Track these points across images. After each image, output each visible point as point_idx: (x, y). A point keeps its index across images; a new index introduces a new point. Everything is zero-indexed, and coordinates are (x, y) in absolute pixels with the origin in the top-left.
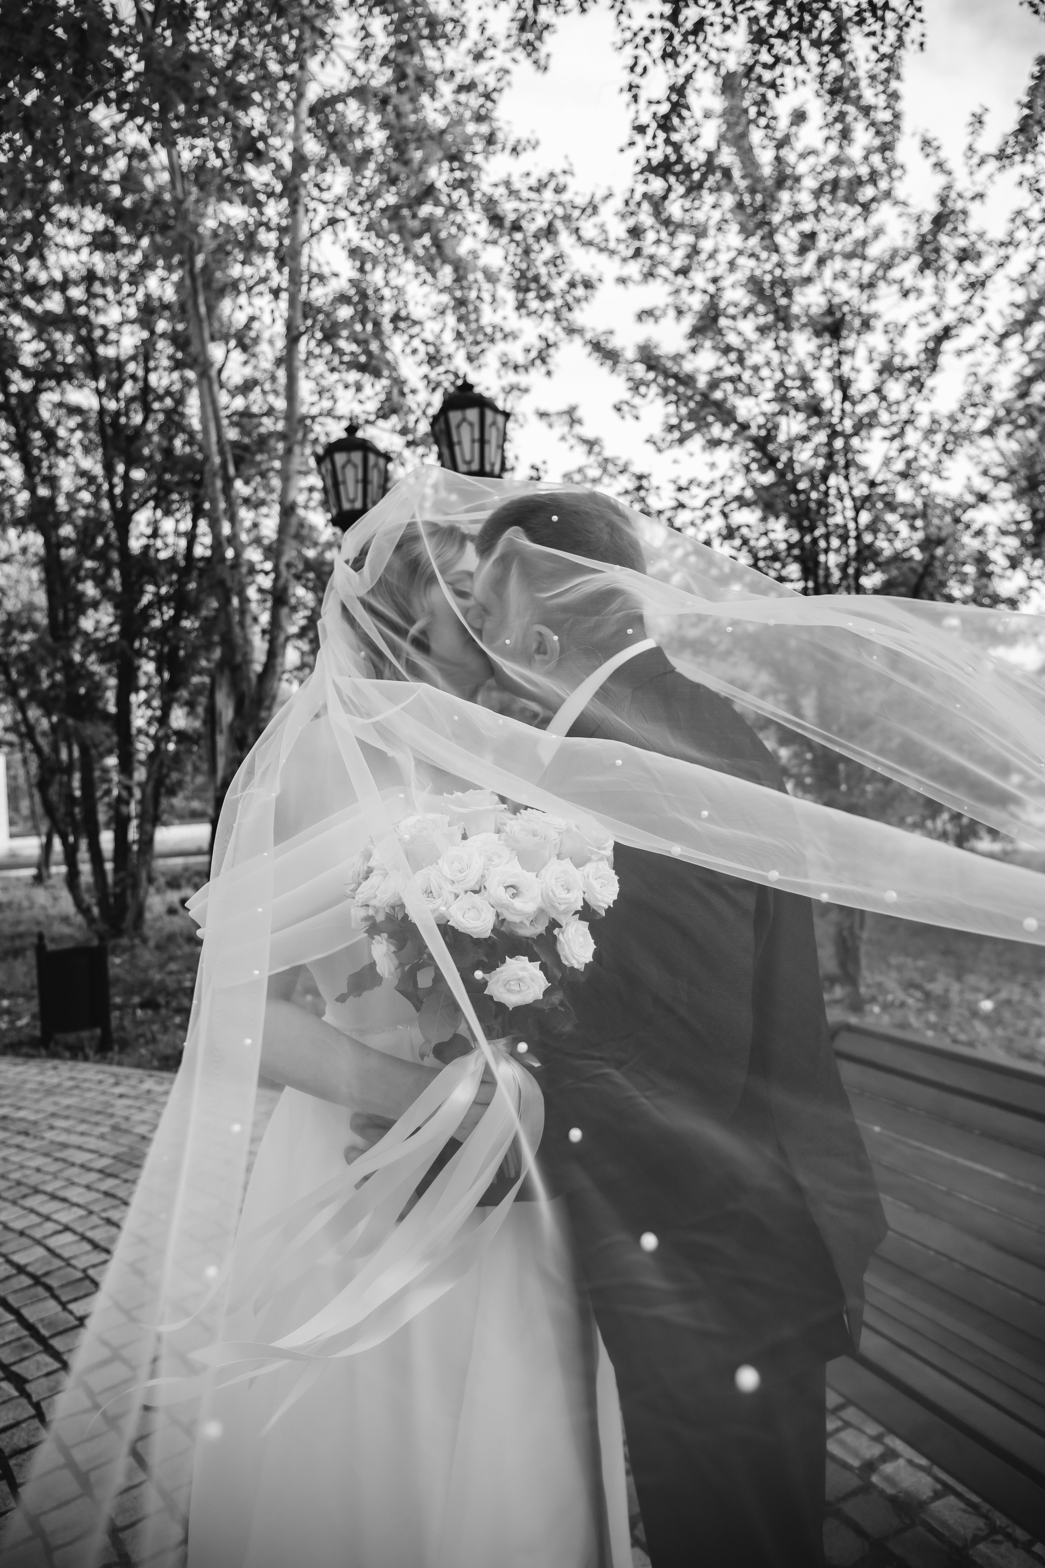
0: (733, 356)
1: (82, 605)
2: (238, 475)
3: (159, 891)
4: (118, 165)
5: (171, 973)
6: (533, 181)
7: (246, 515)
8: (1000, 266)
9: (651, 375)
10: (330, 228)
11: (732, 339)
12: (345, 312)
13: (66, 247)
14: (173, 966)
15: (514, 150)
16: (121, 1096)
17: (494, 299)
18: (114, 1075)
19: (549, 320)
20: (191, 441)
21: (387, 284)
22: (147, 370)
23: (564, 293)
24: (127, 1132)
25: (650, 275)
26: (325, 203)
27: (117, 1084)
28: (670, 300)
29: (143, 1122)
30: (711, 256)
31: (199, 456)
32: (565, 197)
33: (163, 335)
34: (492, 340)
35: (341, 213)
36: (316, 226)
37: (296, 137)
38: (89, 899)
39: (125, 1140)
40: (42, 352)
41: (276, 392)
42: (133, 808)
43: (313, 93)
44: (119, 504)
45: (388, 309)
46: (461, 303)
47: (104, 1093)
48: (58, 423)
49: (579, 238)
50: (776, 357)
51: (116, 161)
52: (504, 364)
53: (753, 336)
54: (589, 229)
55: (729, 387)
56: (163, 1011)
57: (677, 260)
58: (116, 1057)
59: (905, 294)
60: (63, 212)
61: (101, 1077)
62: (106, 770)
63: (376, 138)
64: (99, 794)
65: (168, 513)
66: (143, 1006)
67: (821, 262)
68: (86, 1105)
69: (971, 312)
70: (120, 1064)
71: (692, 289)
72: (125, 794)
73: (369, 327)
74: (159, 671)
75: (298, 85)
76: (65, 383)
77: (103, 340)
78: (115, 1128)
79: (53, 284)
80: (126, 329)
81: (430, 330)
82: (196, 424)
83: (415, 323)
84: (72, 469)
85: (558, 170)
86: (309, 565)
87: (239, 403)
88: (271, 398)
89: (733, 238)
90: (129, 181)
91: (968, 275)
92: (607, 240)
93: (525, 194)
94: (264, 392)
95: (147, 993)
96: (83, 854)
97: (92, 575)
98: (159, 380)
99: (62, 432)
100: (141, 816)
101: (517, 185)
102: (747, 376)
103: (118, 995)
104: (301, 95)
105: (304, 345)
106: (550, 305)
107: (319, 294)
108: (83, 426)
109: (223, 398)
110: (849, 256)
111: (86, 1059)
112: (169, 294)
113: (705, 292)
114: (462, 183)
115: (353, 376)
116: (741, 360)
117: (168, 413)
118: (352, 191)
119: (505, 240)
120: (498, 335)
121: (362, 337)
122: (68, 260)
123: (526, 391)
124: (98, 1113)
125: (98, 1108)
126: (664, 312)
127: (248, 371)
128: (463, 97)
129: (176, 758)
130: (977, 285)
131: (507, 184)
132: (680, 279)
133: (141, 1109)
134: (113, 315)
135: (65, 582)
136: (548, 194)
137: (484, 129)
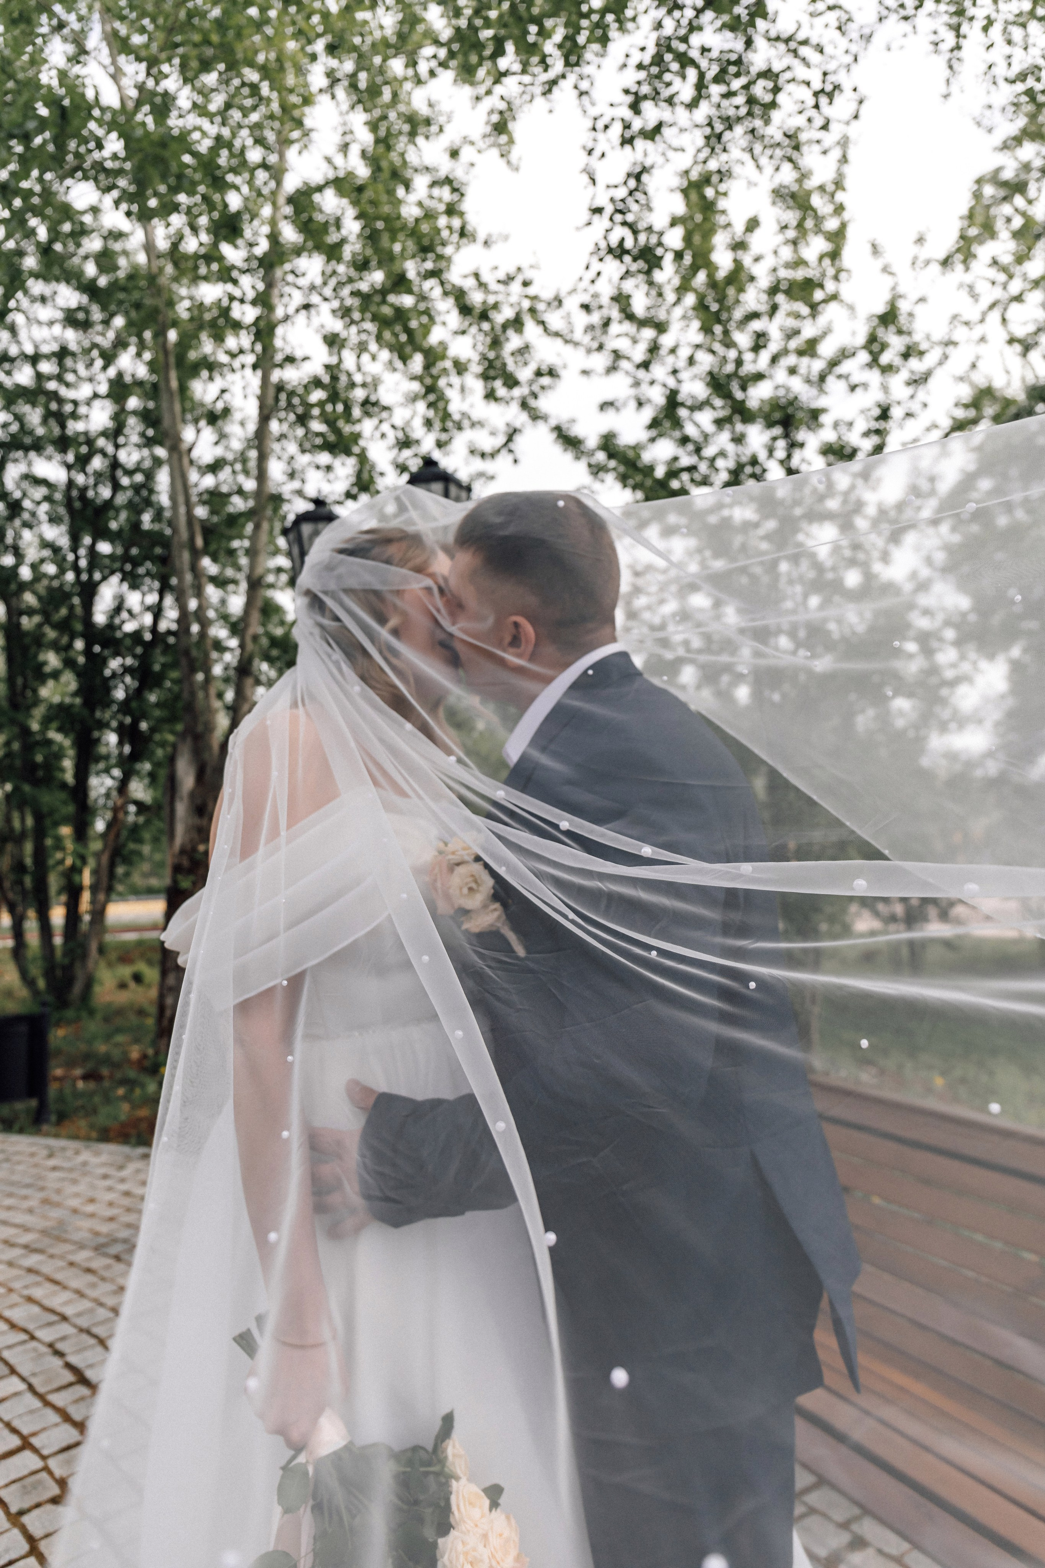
0: (690, 447)
1: (41, 675)
2: (206, 551)
3: (110, 965)
4: (93, 244)
5: (117, 1045)
6: (502, 275)
7: (212, 592)
8: (940, 363)
9: (612, 463)
10: (303, 312)
11: (690, 430)
12: (317, 395)
13: (39, 323)
14: (120, 1038)
15: (486, 243)
16: (54, 1169)
17: (463, 389)
18: (48, 1147)
19: (515, 407)
20: (158, 516)
21: (359, 369)
22: (117, 447)
23: (531, 383)
24: (58, 1205)
25: (612, 369)
26: (299, 288)
27: (51, 1156)
28: (632, 392)
29: (77, 1195)
30: (673, 351)
31: (168, 531)
32: (532, 291)
33: (135, 413)
34: (460, 428)
35: (315, 299)
36: (291, 310)
37: (273, 222)
38: (36, 971)
39: (55, 1214)
40: (10, 424)
41: (246, 472)
42: (87, 878)
43: (291, 183)
44: (84, 577)
45: (359, 394)
46: (430, 389)
47: (36, 1165)
48: (24, 495)
49: (546, 330)
50: (731, 448)
51: (91, 241)
52: (472, 452)
53: (710, 428)
54: (555, 320)
55: (685, 476)
56: (106, 1084)
57: (639, 353)
58: (53, 1130)
59: (853, 388)
60: (37, 287)
61: (34, 1149)
62: (59, 840)
63: (352, 227)
64: (51, 862)
65: (134, 586)
66: (86, 1077)
67: (774, 359)
68: (15, 1178)
69: (915, 406)
70: (57, 1136)
71: (652, 383)
72: (78, 863)
73: (340, 407)
74: (121, 743)
75: (277, 173)
76: (32, 454)
77: (74, 416)
78: (46, 1202)
79: (25, 357)
80: (97, 403)
81: (400, 416)
82: (164, 500)
83: (385, 408)
84: (36, 541)
85: (524, 265)
86: (274, 642)
87: (208, 481)
88: (241, 478)
89: (693, 334)
90: (105, 260)
91: (912, 372)
92: (572, 332)
93: (493, 286)
94: (234, 472)
95: (90, 1065)
96: (31, 926)
97: (55, 646)
98: (129, 456)
99: (27, 504)
100: (94, 888)
101: (486, 277)
102: (703, 467)
103: (58, 1066)
104: (279, 183)
105: (275, 426)
106: (517, 392)
107: (292, 376)
108: (48, 499)
109: (193, 476)
110: (801, 353)
111: (21, 1131)
112: (142, 372)
113: (665, 385)
114: (434, 274)
115: (324, 458)
116: (698, 450)
117: (137, 488)
118: (326, 277)
119: (474, 330)
120: (466, 423)
121: (331, 417)
122: (40, 333)
123: (492, 478)
124: (28, 1186)
125: (28, 1180)
126: (625, 404)
127: (219, 451)
128: (436, 192)
129: (135, 830)
130: (919, 381)
131: (477, 275)
132: (641, 374)
133: (75, 1182)
134: (84, 391)
135: (25, 649)
136: (516, 287)
137: (456, 223)
